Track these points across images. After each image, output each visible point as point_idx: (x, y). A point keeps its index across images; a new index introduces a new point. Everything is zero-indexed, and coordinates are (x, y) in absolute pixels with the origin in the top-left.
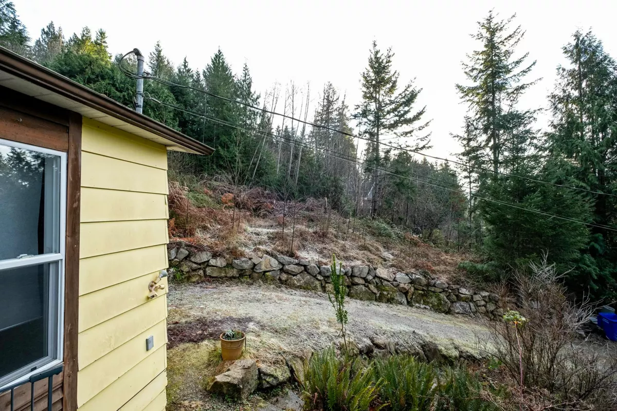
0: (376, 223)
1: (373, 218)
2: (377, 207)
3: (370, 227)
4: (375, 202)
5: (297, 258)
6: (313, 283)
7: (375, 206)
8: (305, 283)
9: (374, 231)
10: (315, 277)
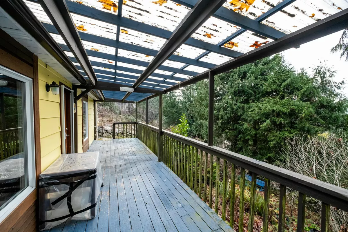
0: (130, 117)
1: (129, 115)
2: (130, 111)
3: (127, 119)
4: (130, 108)
5: (104, 128)
6: (110, 136)
7: (129, 110)
8: (107, 136)
9: (130, 120)
10: (110, 134)
